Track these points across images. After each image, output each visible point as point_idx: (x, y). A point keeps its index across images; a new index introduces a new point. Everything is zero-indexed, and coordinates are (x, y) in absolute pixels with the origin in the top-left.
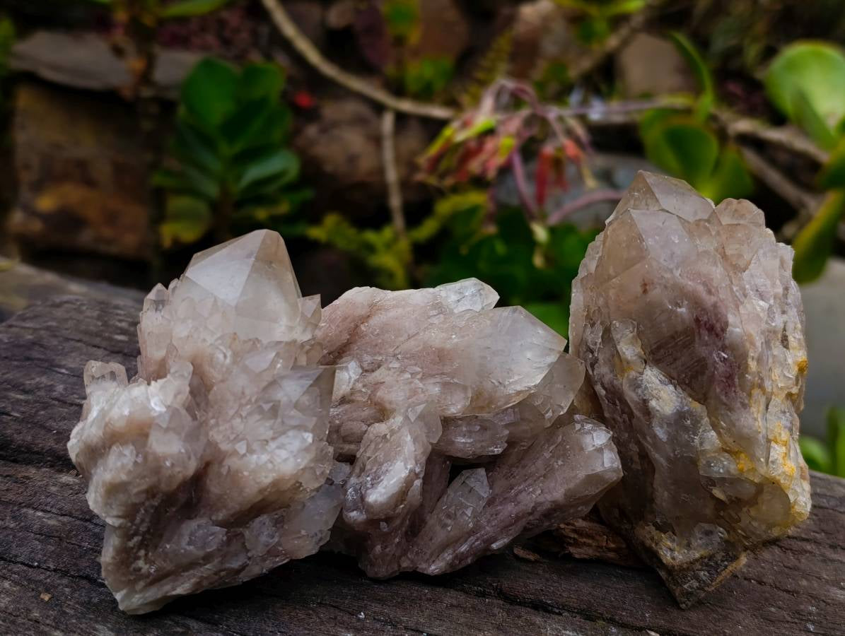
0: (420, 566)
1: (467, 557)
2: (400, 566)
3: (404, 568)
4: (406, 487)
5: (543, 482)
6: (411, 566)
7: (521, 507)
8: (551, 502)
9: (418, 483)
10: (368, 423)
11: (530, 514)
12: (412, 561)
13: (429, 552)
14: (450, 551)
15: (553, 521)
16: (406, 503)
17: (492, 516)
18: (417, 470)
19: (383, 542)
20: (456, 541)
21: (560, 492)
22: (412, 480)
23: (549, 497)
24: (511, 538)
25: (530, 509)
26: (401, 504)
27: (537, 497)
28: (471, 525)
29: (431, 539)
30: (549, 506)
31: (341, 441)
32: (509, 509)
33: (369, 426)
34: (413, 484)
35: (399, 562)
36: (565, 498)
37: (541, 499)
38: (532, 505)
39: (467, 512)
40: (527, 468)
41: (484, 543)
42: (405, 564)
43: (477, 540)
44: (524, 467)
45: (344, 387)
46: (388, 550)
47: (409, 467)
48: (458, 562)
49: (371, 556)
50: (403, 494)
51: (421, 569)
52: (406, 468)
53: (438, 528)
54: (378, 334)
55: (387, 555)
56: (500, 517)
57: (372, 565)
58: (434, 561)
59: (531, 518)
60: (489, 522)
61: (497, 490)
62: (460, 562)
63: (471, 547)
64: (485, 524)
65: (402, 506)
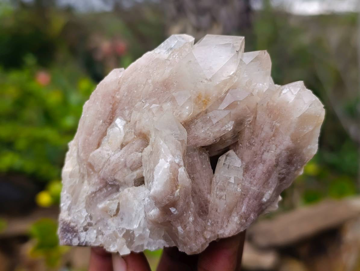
0: (219, 233)
1: (249, 215)
2: (206, 239)
3: (209, 239)
4: (174, 175)
5: (274, 140)
6: (213, 235)
7: (268, 163)
8: (285, 150)
9: (182, 171)
10: (140, 150)
11: (277, 165)
12: (212, 231)
13: (220, 220)
14: (234, 214)
15: (295, 165)
16: (179, 187)
17: (251, 178)
18: (177, 161)
19: (181, 223)
20: (236, 205)
21: (287, 139)
22: (176, 169)
23: (282, 147)
24: (273, 189)
25: (274, 162)
26: (177, 190)
27: (275, 152)
28: (239, 190)
29: (217, 211)
30: (286, 154)
31: (130, 171)
32: (261, 169)
33: (142, 152)
34: (178, 172)
35: (203, 236)
36: (293, 142)
37: (278, 151)
38: (274, 158)
39: (231, 181)
40: (259, 135)
41: (256, 200)
42: (209, 235)
43: (250, 199)
44: (257, 136)
45: (119, 137)
46: (188, 228)
47: (169, 160)
48: (245, 221)
49: (180, 238)
50: (174, 181)
51: (221, 234)
52: (167, 162)
53: (217, 201)
54: (127, 95)
55: (189, 232)
56: (257, 176)
57: (185, 244)
58: (227, 226)
59: (279, 168)
60: (251, 183)
61: (247, 159)
62: (246, 221)
63: (248, 206)
64: (249, 185)
65: (178, 191)
